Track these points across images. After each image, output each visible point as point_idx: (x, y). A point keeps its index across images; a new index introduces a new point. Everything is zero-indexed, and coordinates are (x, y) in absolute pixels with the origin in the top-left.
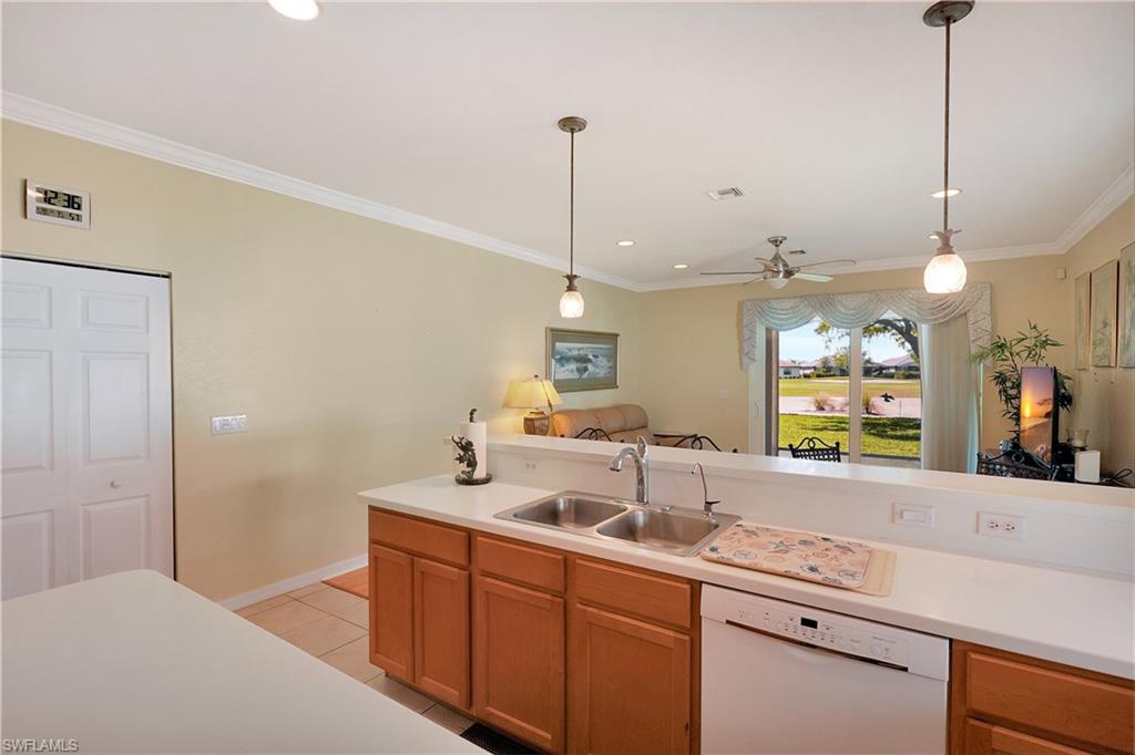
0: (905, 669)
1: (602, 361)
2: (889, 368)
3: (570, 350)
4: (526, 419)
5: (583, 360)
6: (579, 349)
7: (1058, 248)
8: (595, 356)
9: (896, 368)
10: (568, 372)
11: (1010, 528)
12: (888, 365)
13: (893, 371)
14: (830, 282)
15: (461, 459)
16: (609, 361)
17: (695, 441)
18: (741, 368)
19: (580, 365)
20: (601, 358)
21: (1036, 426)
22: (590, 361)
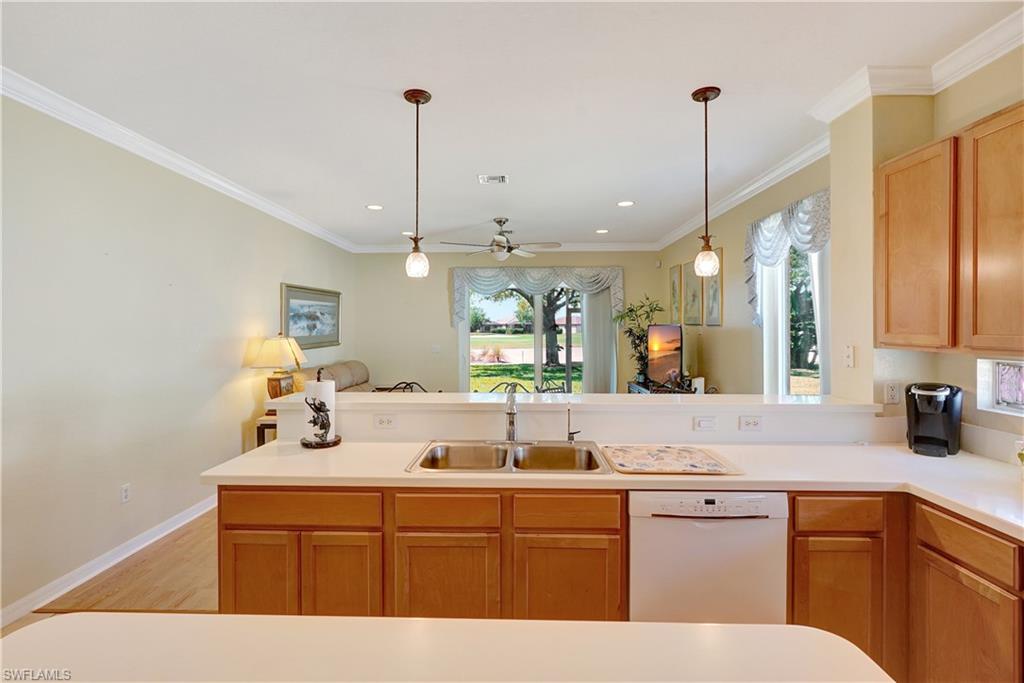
0: (767, 517)
1: (327, 319)
2: (501, 326)
3: (302, 307)
4: (269, 380)
5: (312, 317)
6: (309, 306)
7: (656, 247)
8: (322, 314)
9: (507, 325)
10: (299, 328)
11: (756, 424)
12: (501, 323)
13: (504, 328)
14: (535, 258)
15: (315, 422)
16: (333, 319)
17: (408, 387)
18: (452, 326)
19: (311, 323)
20: (326, 315)
21: (665, 357)
22: (318, 318)
